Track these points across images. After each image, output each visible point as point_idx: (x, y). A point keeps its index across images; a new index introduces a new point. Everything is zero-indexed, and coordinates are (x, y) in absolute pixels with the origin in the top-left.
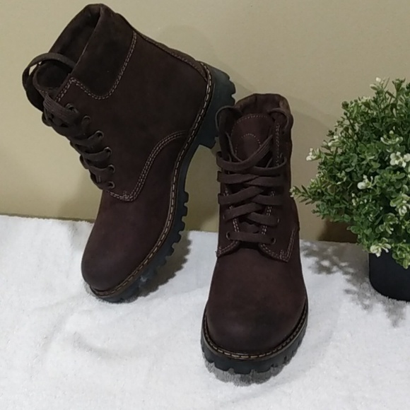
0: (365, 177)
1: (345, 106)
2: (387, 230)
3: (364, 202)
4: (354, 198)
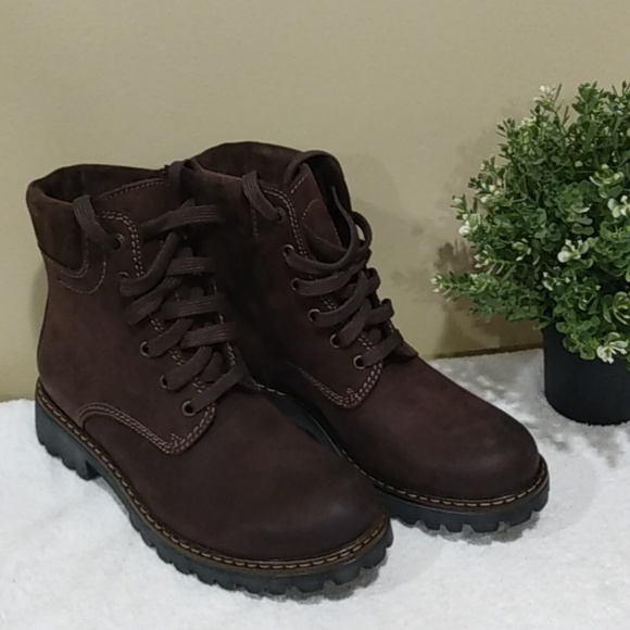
0: (568, 242)
2: (619, 319)
3: (564, 283)
4: (547, 279)
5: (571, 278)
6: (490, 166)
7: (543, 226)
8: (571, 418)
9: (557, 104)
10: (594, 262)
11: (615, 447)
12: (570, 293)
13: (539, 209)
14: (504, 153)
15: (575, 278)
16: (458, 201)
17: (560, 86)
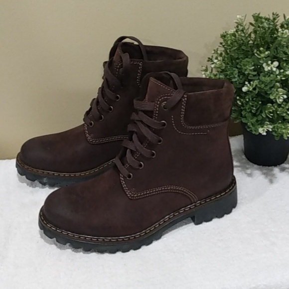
0: (247, 83)
1: (223, 36)
2: (269, 116)
3: (246, 101)
4: (239, 100)
5: (249, 99)
6: (216, 51)
7: (236, 76)
8: (255, 164)
9: (244, 24)
10: (258, 92)
11: (273, 175)
12: (248, 106)
13: (234, 69)
14: (221, 45)
15: (251, 99)
16: (204, 68)
17: (246, 15)
